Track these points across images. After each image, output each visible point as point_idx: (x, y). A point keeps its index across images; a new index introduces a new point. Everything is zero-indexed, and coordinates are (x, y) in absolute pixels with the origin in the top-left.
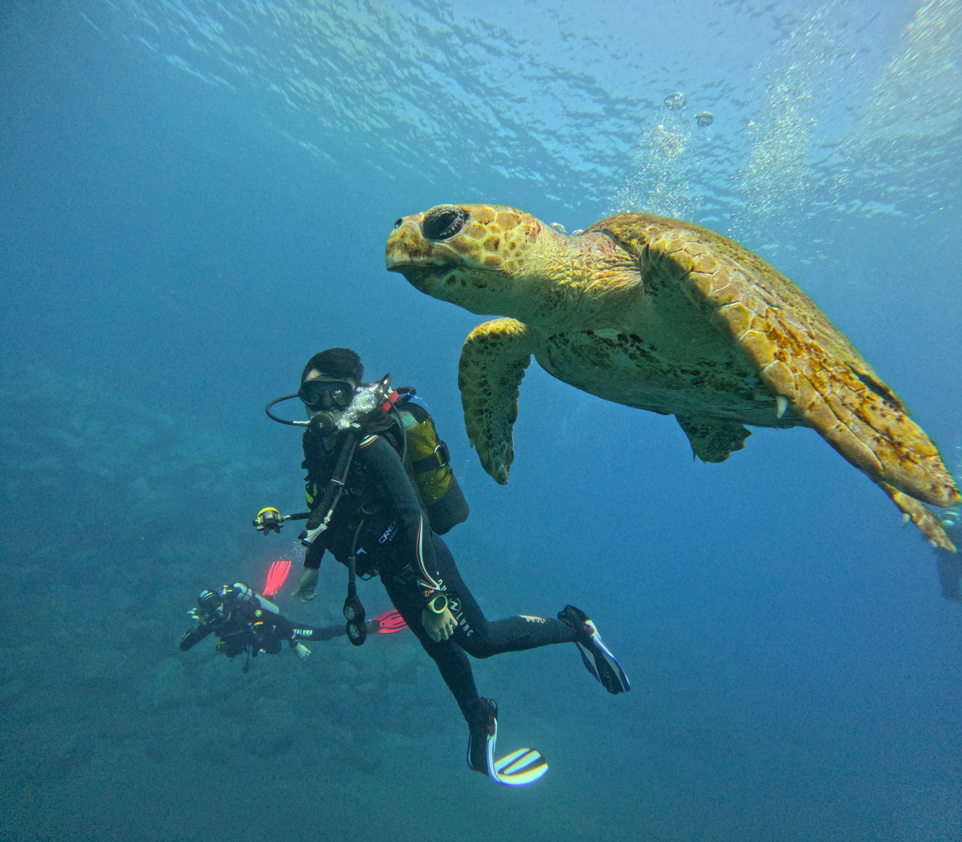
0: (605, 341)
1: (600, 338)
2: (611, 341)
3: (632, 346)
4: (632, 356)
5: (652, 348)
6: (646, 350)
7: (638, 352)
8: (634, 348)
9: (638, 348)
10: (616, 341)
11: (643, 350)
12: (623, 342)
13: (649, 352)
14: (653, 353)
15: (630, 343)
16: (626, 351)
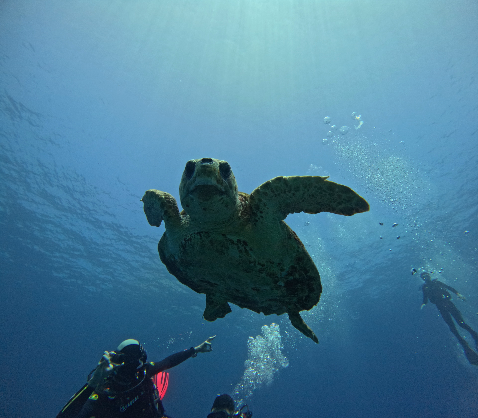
0: (230, 240)
1: (228, 239)
2: (233, 241)
3: (242, 246)
4: (240, 251)
5: (251, 250)
6: (248, 250)
7: (244, 250)
8: (243, 248)
9: (245, 248)
10: (235, 241)
11: (247, 249)
12: (239, 243)
13: (248, 251)
14: (250, 252)
15: (242, 245)
16: (238, 248)
